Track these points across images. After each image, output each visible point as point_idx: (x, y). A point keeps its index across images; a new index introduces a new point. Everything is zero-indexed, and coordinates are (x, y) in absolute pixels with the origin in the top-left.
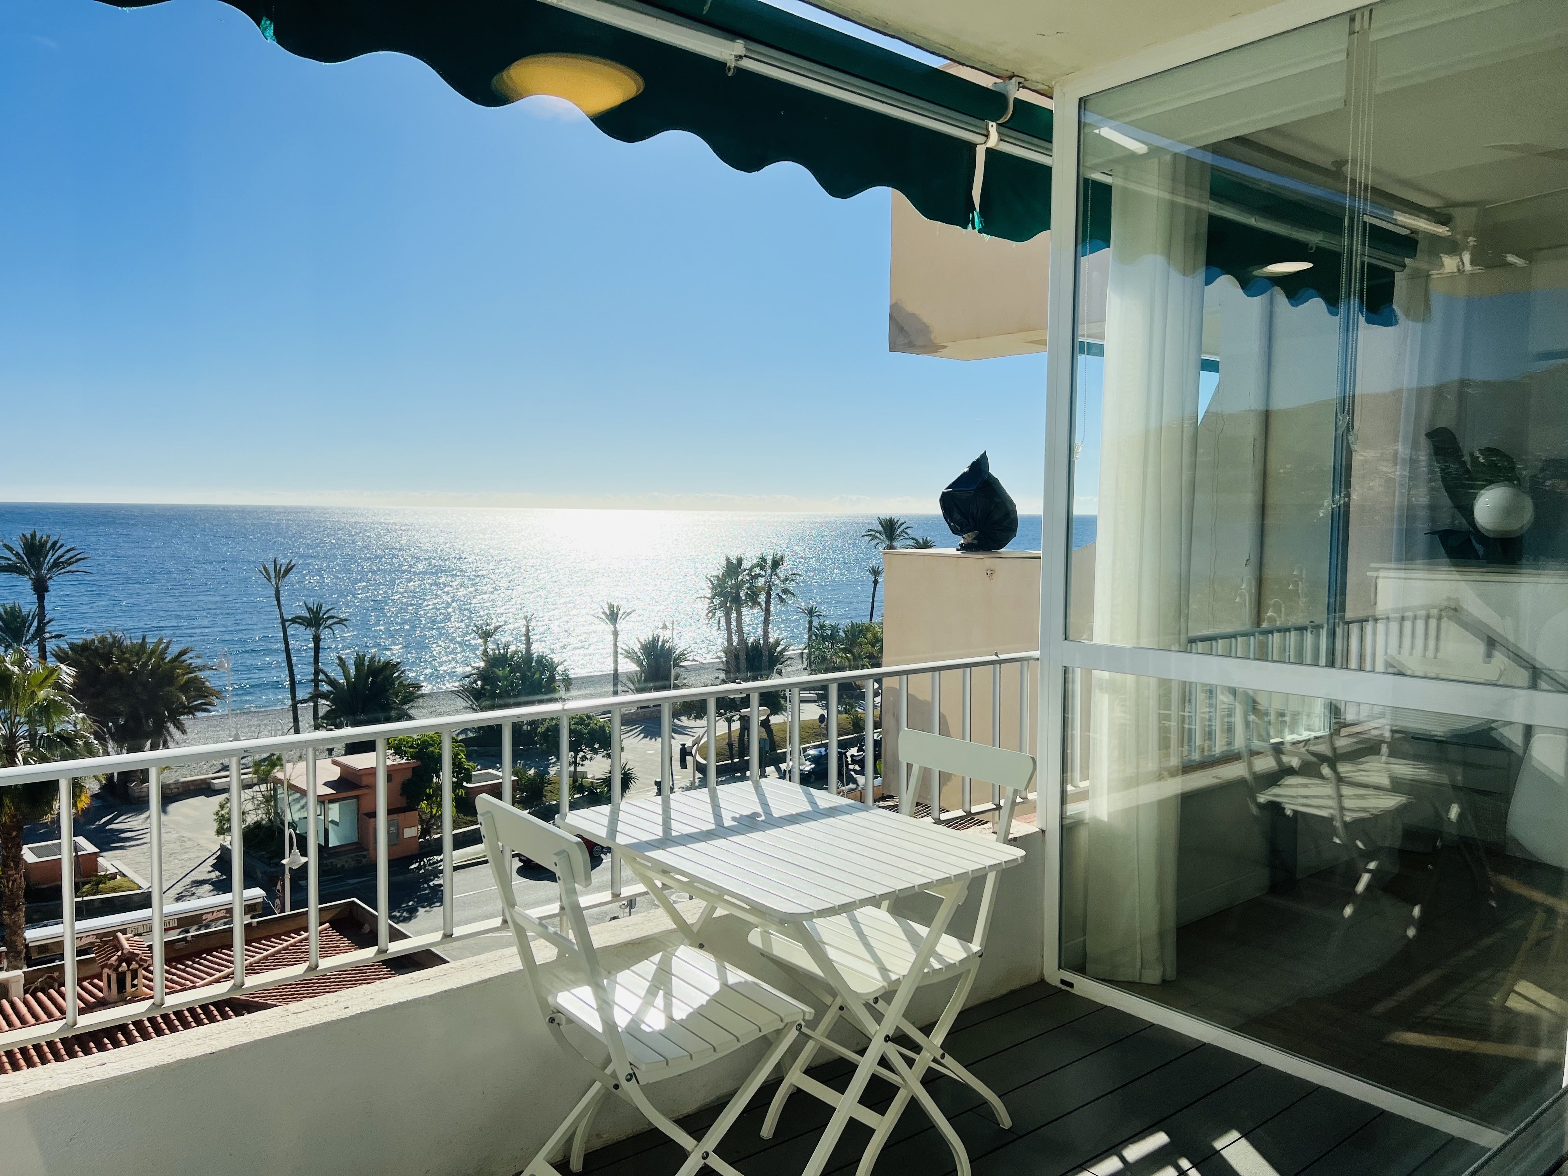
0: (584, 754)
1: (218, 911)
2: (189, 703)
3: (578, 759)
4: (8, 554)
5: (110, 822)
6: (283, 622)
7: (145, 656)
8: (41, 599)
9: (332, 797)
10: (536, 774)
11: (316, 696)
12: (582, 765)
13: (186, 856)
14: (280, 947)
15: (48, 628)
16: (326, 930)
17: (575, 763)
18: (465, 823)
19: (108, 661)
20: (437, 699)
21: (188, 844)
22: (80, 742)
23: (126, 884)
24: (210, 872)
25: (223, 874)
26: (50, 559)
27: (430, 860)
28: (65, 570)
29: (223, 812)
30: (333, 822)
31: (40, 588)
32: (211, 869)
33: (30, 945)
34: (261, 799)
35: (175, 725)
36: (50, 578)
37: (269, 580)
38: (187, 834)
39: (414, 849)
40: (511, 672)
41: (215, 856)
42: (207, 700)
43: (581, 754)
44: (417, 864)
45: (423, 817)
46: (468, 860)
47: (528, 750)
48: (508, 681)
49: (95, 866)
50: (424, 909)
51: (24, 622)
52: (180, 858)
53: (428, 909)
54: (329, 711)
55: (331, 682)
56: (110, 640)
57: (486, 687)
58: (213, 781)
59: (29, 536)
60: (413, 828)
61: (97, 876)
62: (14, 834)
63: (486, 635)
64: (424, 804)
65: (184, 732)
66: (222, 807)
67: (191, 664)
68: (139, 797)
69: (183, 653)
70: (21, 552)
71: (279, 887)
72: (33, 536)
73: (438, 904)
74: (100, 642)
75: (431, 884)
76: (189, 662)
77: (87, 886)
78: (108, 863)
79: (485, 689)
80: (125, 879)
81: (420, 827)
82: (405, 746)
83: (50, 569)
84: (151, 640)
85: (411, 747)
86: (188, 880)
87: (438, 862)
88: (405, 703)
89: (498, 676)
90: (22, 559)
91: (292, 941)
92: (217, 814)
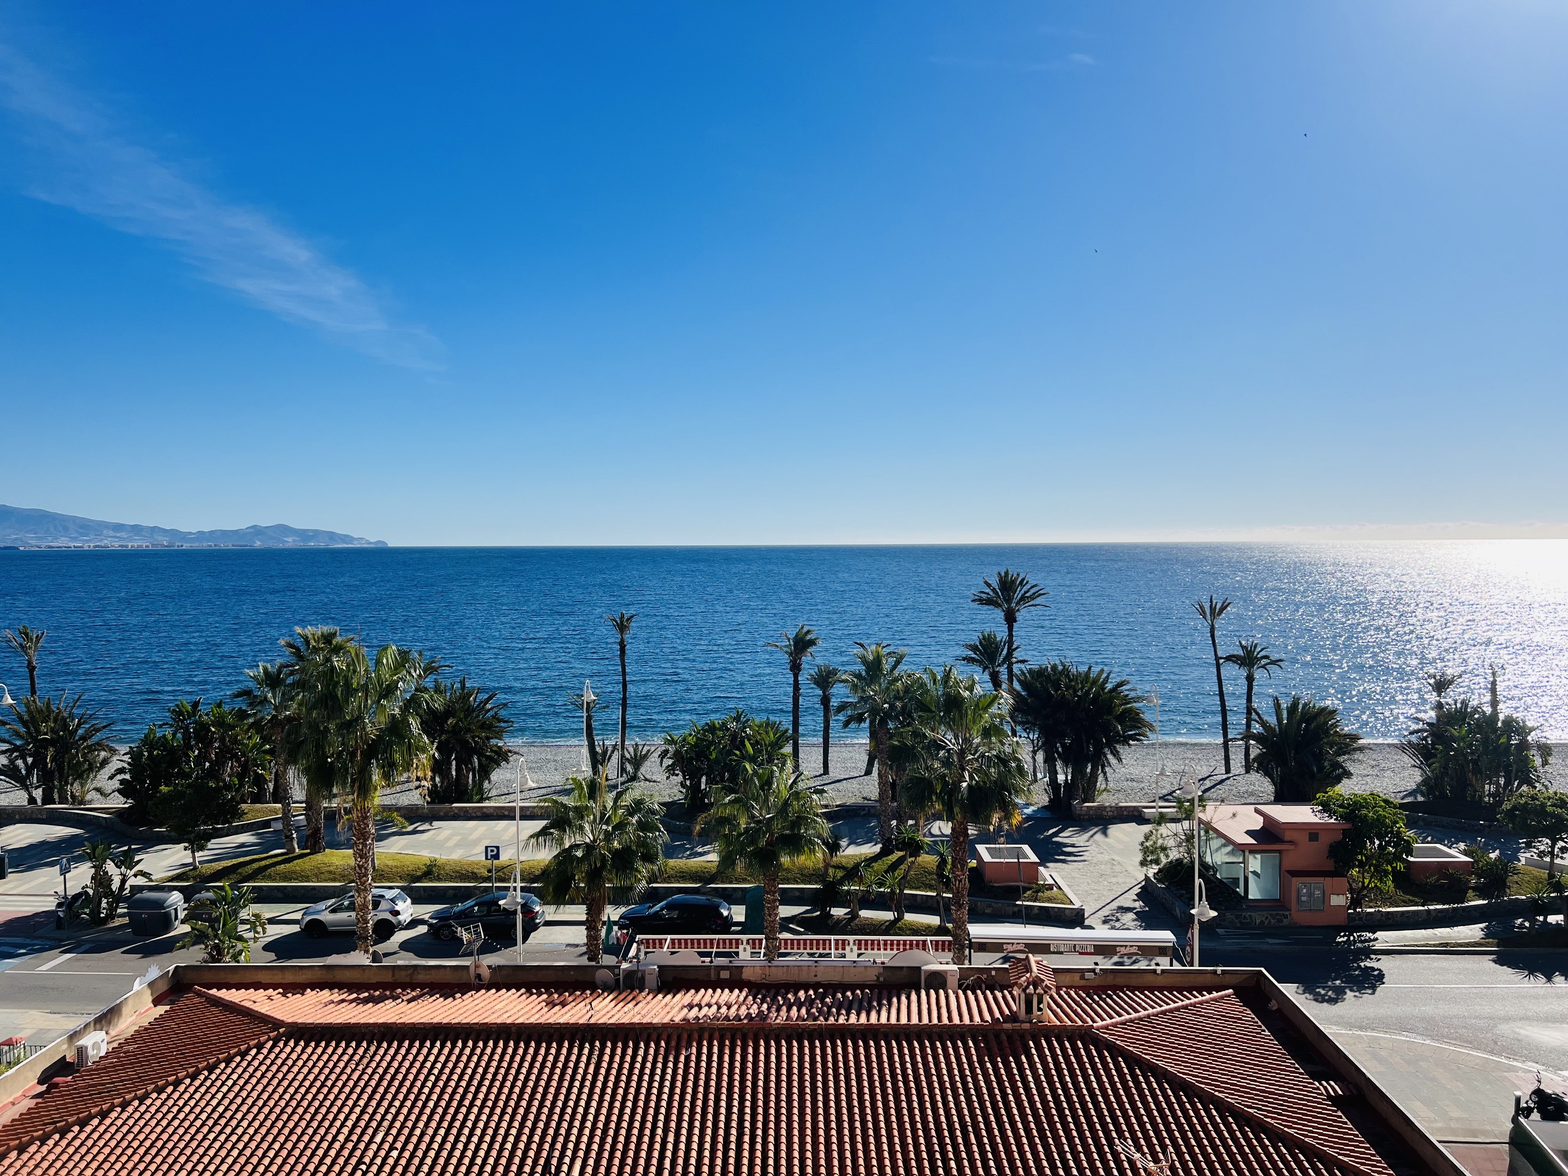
0: (1564, 844)
1: (1131, 946)
2: (1124, 733)
3: (1556, 850)
4: (988, 590)
5: (1056, 834)
6: (1217, 658)
7: (1089, 685)
8: (1010, 629)
9: (1253, 848)
10: (1498, 859)
11: (1247, 736)
12: (1562, 858)
13: (1114, 880)
14: (1180, 1003)
15: (1015, 654)
16: (1229, 996)
17: (1552, 853)
18: (1404, 901)
19: (1057, 687)
20: (1381, 752)
21: (1117, 868)
22: (1013, 765)
23: (1060, 896)
24: (1135, 901)
25: (1146, 905)
26: (1018, 595)
27: (1360, 936)
28: (1030, 603)
29: (1148, 844)
30: (1254, 873)
31: (1010, 619)
32: (1136, 898)
33: (973, 940)
34: (1183, 837)
35: (1112, 753)
36: (1018, 610)
37: (1204, 617)
38: (1116, 858)
39: (1341, 920)
40: (1470, 732)
41: (1140, 886)
42: (1140, 731)
43: (1561, 844)
44: (1346, 938)
45: (1354, 885)
46: (1405, 946)
47: (1490, 826)
48: (1465, 742)
49: (1036, 876)
50: (1353, 994)
51: (997, 648)
52: (1110, 880)
53: (1357, 994)
54: (1260, 754)
55: (1263, 724)
56: (1060, 668)
57: (1437, 746)
58: (1145, 810)
59: (1003, 574)
60: (1341, 896)
61: (1037, 884)
62: (962, 839)
63: (1441, 686)
64: (1354, 872)
65: (1120, 760)
66: (1147, 838)
67: (1127, 695)
68: (1080, 815)
69: (1121, 684)
70: (997, 587)
71: (1189, 935)
72: (1007, 573)
73: (1370, 991)
74: (1052, 670)
75: (1362, 964)
76: (1127, 693)
77: (1029, 892)
78: (1048, 873)
79: (1437, 749)
80: (1060, 892)
81: (1349, 895)
82: (1334, 804)
83: (1018, 603)
84: (1096, 669)
85: (1341, 806)
86: (1114, 905)
87: (1370, 940)
88: (1340, 755)
89: (1452, 736)
90: (997, 593)
91: (1194, 1000)
92: (1142, 844)
